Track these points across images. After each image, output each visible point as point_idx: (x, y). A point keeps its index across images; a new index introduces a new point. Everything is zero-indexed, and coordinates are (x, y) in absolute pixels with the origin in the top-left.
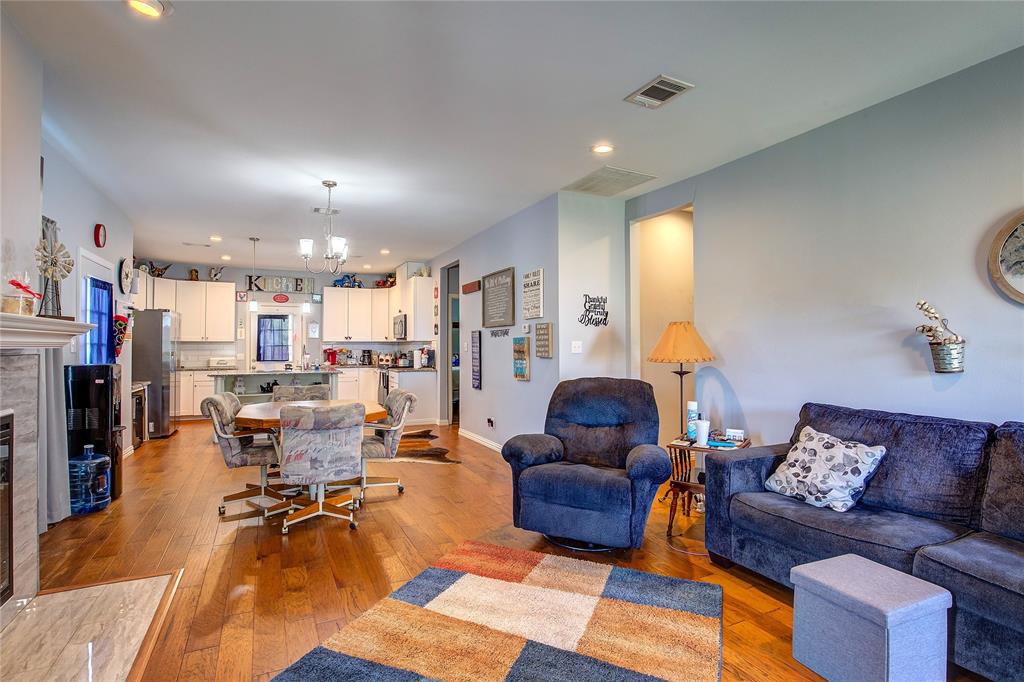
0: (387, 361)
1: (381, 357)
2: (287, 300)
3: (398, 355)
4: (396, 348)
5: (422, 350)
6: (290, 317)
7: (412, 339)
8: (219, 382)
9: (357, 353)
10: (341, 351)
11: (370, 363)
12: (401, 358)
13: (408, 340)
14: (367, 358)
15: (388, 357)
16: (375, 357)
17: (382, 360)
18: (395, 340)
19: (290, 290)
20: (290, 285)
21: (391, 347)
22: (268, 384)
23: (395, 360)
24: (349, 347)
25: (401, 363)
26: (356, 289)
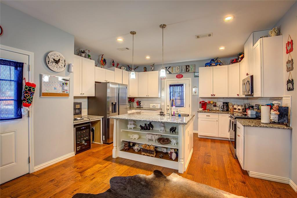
0: (239, 109)
1: (235, 107)
2: (182, 76)
3: (247, 107)
4: (246, 102)
5: (271, 106)
6: (184, 85)
7: (260, 96)
8: (118, 121)
9: (220, 104)
10: (210, 102)
11: (227, 110)
12: (249, 108)
13: (255, 96)
14: (226, 107)
15: (239, 107)
16: (231, 107)
17: (235, 109)
18: (244, 96)
19: (184, 71)
20: (183, 69)
21: (242, 100)
22: (146, 124)
23: (245, 110)
24: (215, 100)
25: (249, 112)
26: (218, 66)
